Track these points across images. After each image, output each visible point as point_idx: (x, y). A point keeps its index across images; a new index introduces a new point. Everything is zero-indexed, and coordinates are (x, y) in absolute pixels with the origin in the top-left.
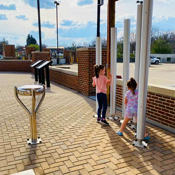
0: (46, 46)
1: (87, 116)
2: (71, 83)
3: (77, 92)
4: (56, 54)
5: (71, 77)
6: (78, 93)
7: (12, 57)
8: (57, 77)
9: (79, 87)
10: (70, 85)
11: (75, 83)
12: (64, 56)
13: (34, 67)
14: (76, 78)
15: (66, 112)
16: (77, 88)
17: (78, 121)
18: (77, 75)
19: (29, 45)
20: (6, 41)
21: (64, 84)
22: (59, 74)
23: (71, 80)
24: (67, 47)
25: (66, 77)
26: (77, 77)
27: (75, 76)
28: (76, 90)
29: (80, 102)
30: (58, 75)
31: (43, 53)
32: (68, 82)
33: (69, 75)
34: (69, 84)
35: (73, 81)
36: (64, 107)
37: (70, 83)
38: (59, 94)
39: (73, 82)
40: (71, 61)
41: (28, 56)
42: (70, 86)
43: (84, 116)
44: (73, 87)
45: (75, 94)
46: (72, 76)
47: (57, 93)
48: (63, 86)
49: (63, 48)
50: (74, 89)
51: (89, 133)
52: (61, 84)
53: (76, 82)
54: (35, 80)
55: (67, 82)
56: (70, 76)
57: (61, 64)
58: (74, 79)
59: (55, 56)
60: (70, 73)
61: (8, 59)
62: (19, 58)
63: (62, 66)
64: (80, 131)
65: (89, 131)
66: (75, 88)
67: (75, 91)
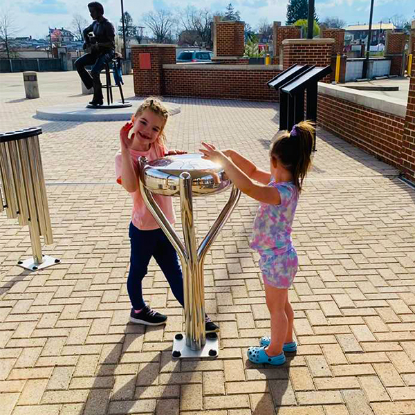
0: (342, 24)
1: (405, 271)
2: (382, 141)
3: (394, 172)
4: (363, 47)
5: (384, 120)
6: (400, 176)
7: (235, 58)
8: (342, 119)
9: (405, 157)
10: (379, 146)
11: (395, 141)
12: (387, 53)
13: (277, 86)
14: (400, 126)
15: (334, 245)
16: (398, 160)
17: (367, 287)
18: (404, 114)
19: (294, 22)
20: (234, 13)
21: (360, 142)
22: (348, 108)
23: (383, 131)
24: (401, 24)
25: (368, 120)
26: (403, 121)
27: (398, 119)
28: (393, 164)
29: (394, 211)
30: (346, 112)
31: (315, 43)
32: (372, 137)
33: (377, 113)
34: (374, 143)
35: (387, 133)
36: (333, 226)
37: (377, 139)
38: (334, 179)
39: (389, 139)
40: (407, 69)
41: (278, 54)
42: (377, 150)
43: (396, 268)
44: (387, 155)
45: (387, 179)
46: (387, 116)
47: (330, 172)
48: (355, 150)
49: (391, 26)
50: (387, 162)
51: (395, 346)
52: (350, 142)
53: (399, 137)
54: (278, 126)
55: (368, 135)
56: (379, 118)
57: (374, 78)
58: (391, 129)
59: (360, 54)
60: (382, 108)
61: (223, 64)
62: (253, 61)
63: (376, 84)
64: (362, 333)
65: (397, 336)
66: (392, 158)
67: (391, 167)
